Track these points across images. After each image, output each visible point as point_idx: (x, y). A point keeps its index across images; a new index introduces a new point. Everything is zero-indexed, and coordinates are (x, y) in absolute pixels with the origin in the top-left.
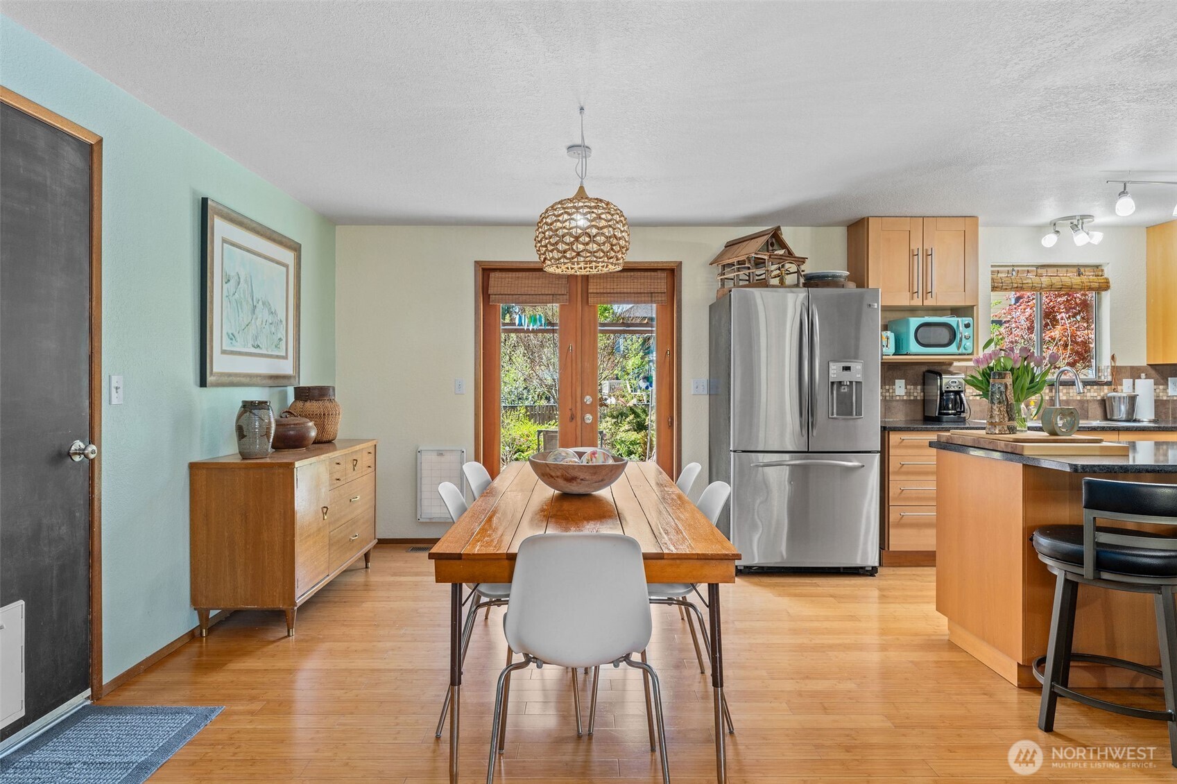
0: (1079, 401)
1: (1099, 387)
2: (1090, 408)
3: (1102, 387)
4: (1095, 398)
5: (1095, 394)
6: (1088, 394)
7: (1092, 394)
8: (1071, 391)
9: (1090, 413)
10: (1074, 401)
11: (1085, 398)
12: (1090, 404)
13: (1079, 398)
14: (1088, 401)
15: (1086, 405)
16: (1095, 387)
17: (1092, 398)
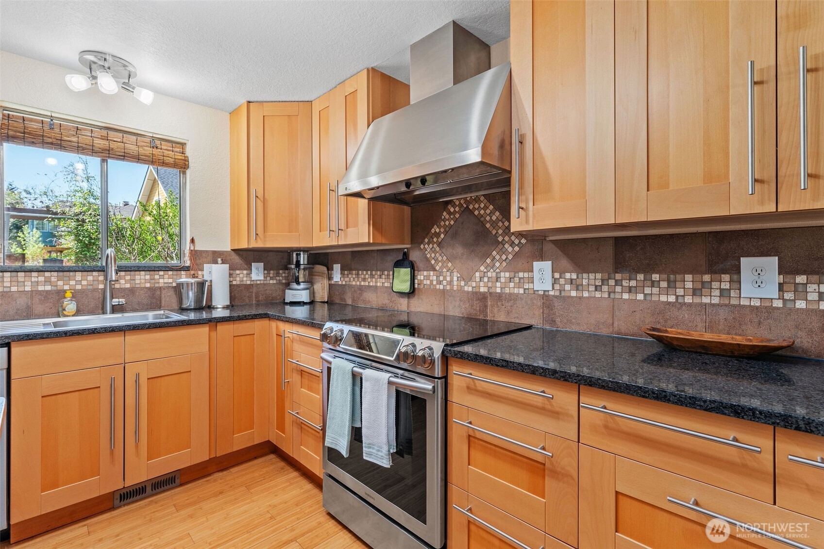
0: (149, 289)
1: (175, 273)
2: (163, 296)
3: (179, 272)
4: (170, 285)
5: (171, 280)
6: (161, 281)
7: (166, 281)
8: (137, 277)
9: (163, 302)
10: (142, 289)
11: (157, 285)
12: (163, 292)
13: (148, 285)
14: (160, 288)
15: (158, 293)
16: (170, 273)
17: (166, 285)
